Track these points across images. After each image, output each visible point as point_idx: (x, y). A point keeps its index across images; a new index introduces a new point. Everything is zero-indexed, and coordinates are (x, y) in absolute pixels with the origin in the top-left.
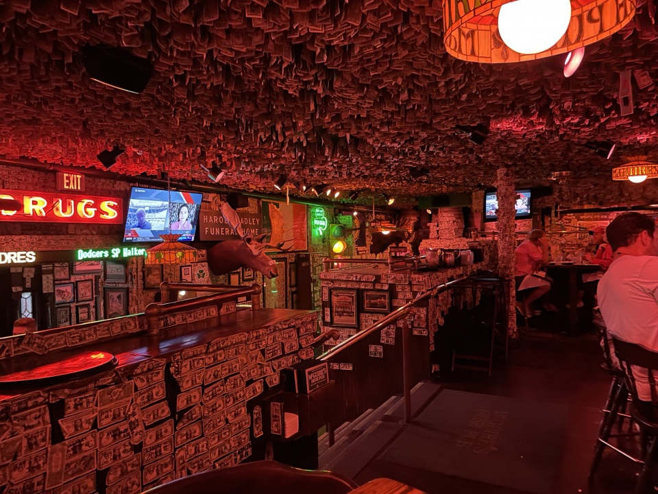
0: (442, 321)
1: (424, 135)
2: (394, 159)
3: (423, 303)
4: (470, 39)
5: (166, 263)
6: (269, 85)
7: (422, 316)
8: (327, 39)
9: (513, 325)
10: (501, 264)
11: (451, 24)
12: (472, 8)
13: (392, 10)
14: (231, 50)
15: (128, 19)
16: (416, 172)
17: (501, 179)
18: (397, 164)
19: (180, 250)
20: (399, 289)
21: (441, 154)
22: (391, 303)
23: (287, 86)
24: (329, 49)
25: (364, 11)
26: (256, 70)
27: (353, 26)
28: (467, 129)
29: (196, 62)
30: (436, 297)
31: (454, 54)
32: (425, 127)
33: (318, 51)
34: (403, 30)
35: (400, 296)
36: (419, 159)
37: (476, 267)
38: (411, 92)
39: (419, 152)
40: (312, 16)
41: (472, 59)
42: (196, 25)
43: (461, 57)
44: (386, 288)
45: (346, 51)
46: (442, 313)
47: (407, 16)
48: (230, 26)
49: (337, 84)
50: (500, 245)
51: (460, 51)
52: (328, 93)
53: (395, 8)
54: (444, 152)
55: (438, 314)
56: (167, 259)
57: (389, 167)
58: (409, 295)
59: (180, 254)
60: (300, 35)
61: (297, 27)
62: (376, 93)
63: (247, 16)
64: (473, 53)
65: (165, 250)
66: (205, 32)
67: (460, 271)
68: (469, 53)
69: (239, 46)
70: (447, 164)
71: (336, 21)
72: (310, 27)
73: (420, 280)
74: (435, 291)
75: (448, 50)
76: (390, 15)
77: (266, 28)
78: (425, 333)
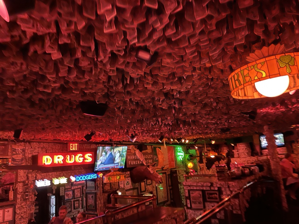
0: (247, 205)
1: (226, 117)
2: (213, 126)
3: (236, 196)
4: (243, 90)
5: (113, 182)
6: (155, 107)
7: (237, 203)
8: (178, 90)
11: (234, 89)
12: (242, 83)
13: (206, 78)
14: (139, 97)
15: (98, 92)
16: (224, 130)
17: (267, 131)
18: (214, 128)
19: (118, 175)
20: (223, 189)
21: (235, 123)
22: (220, 197)
23: (162, 106)
24: (180, 92)
25: (193, 80)
26: (149, 102)
27: (189, 85)
28: (247, 113)
29: (125, 102)
30: (243, 193)
31: (236, 97)
32: (226, 114)
33: (175, 94)
34: (212, 83)
35: (224, 193)
36: (225, 125)
37: (261, 174)
38: (217, 103)
39: (224, 123)
40: (172, 84)
41: (245, 98)
42: (125, 91)
43: (240, 98)
44: (216, 189)
45: (187, 93)
46: (247, 201)
47: (212, 79)
48: (138, 90)
49: (184, 103)
50: (272, 163)
51: (239, 96)
52: (180, 107)
53: (207, 77)
54: (236, 122)
55: (245, 201)
56: (113, 180)
57: (211, 129)
58: (229, 193)
59: (118, 177)
60: (167, 90)
61: (166, 88)
62: (202, 104)
63: (145, 86)
64: (245, 95)
65: (112, 176)
66: (129, 93)
67: (253, 177)
68: (243, 95)
69: (142, 96)
70: (239, 126)
71: (181, 84)
72: (171, 87)
73: (233, 185)
74: (242, 190)
75: (234, 97)
76: (205, 79)
77: (153, 89)
78: (239, 212)
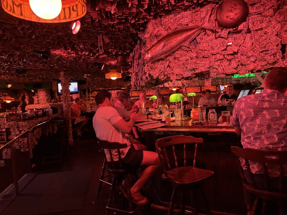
0: (36, 143)
1: (18, 53)
2: (5, 64)
3: (25, 135)
4: (19, 8)
7: (25, 142)
9: (71, 139)
10: (65, 114)
16: (20, 72)
17: (62, 76)
18: (8, 67)
20: (12, 130)
21: (31, 63)
22: (7, 137)
28: (40, 53)
30: (33, 131)
31: (10, 13)
32: (18, 49)
35: (13, 134)
36: (20, 65)
37: (54, 116)
39: (19, 62)
41: (21, 17)
43: (14, 15)
44: (4, 130)
46: (37, 139)
50: (64, 105)
51: (14, 12)
54: (32, 62)
55: (34, 140)
57: (4, 68)
58: (18, 133)
64: (21, 14)
67: (46, 118)
68: (19, 14)
70: (36, 68)
73: (23, 124)
74: (31, 129)
75: (6, 10)
78: (27, 150)
